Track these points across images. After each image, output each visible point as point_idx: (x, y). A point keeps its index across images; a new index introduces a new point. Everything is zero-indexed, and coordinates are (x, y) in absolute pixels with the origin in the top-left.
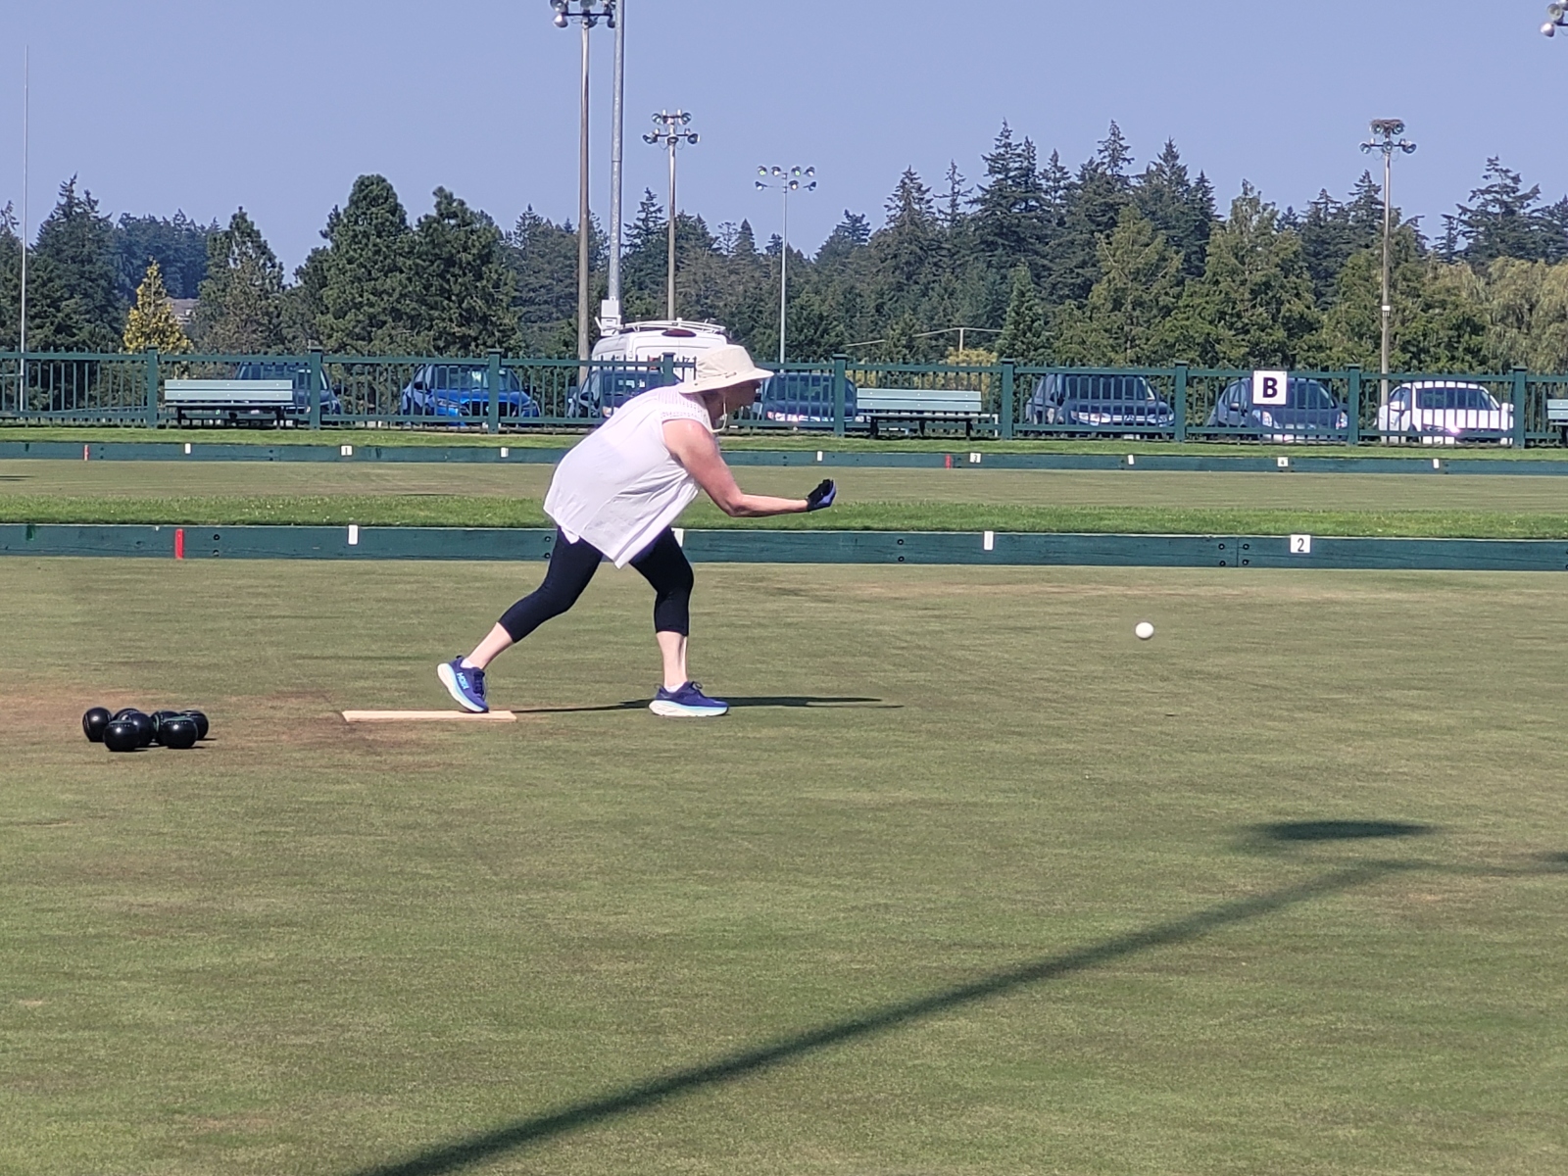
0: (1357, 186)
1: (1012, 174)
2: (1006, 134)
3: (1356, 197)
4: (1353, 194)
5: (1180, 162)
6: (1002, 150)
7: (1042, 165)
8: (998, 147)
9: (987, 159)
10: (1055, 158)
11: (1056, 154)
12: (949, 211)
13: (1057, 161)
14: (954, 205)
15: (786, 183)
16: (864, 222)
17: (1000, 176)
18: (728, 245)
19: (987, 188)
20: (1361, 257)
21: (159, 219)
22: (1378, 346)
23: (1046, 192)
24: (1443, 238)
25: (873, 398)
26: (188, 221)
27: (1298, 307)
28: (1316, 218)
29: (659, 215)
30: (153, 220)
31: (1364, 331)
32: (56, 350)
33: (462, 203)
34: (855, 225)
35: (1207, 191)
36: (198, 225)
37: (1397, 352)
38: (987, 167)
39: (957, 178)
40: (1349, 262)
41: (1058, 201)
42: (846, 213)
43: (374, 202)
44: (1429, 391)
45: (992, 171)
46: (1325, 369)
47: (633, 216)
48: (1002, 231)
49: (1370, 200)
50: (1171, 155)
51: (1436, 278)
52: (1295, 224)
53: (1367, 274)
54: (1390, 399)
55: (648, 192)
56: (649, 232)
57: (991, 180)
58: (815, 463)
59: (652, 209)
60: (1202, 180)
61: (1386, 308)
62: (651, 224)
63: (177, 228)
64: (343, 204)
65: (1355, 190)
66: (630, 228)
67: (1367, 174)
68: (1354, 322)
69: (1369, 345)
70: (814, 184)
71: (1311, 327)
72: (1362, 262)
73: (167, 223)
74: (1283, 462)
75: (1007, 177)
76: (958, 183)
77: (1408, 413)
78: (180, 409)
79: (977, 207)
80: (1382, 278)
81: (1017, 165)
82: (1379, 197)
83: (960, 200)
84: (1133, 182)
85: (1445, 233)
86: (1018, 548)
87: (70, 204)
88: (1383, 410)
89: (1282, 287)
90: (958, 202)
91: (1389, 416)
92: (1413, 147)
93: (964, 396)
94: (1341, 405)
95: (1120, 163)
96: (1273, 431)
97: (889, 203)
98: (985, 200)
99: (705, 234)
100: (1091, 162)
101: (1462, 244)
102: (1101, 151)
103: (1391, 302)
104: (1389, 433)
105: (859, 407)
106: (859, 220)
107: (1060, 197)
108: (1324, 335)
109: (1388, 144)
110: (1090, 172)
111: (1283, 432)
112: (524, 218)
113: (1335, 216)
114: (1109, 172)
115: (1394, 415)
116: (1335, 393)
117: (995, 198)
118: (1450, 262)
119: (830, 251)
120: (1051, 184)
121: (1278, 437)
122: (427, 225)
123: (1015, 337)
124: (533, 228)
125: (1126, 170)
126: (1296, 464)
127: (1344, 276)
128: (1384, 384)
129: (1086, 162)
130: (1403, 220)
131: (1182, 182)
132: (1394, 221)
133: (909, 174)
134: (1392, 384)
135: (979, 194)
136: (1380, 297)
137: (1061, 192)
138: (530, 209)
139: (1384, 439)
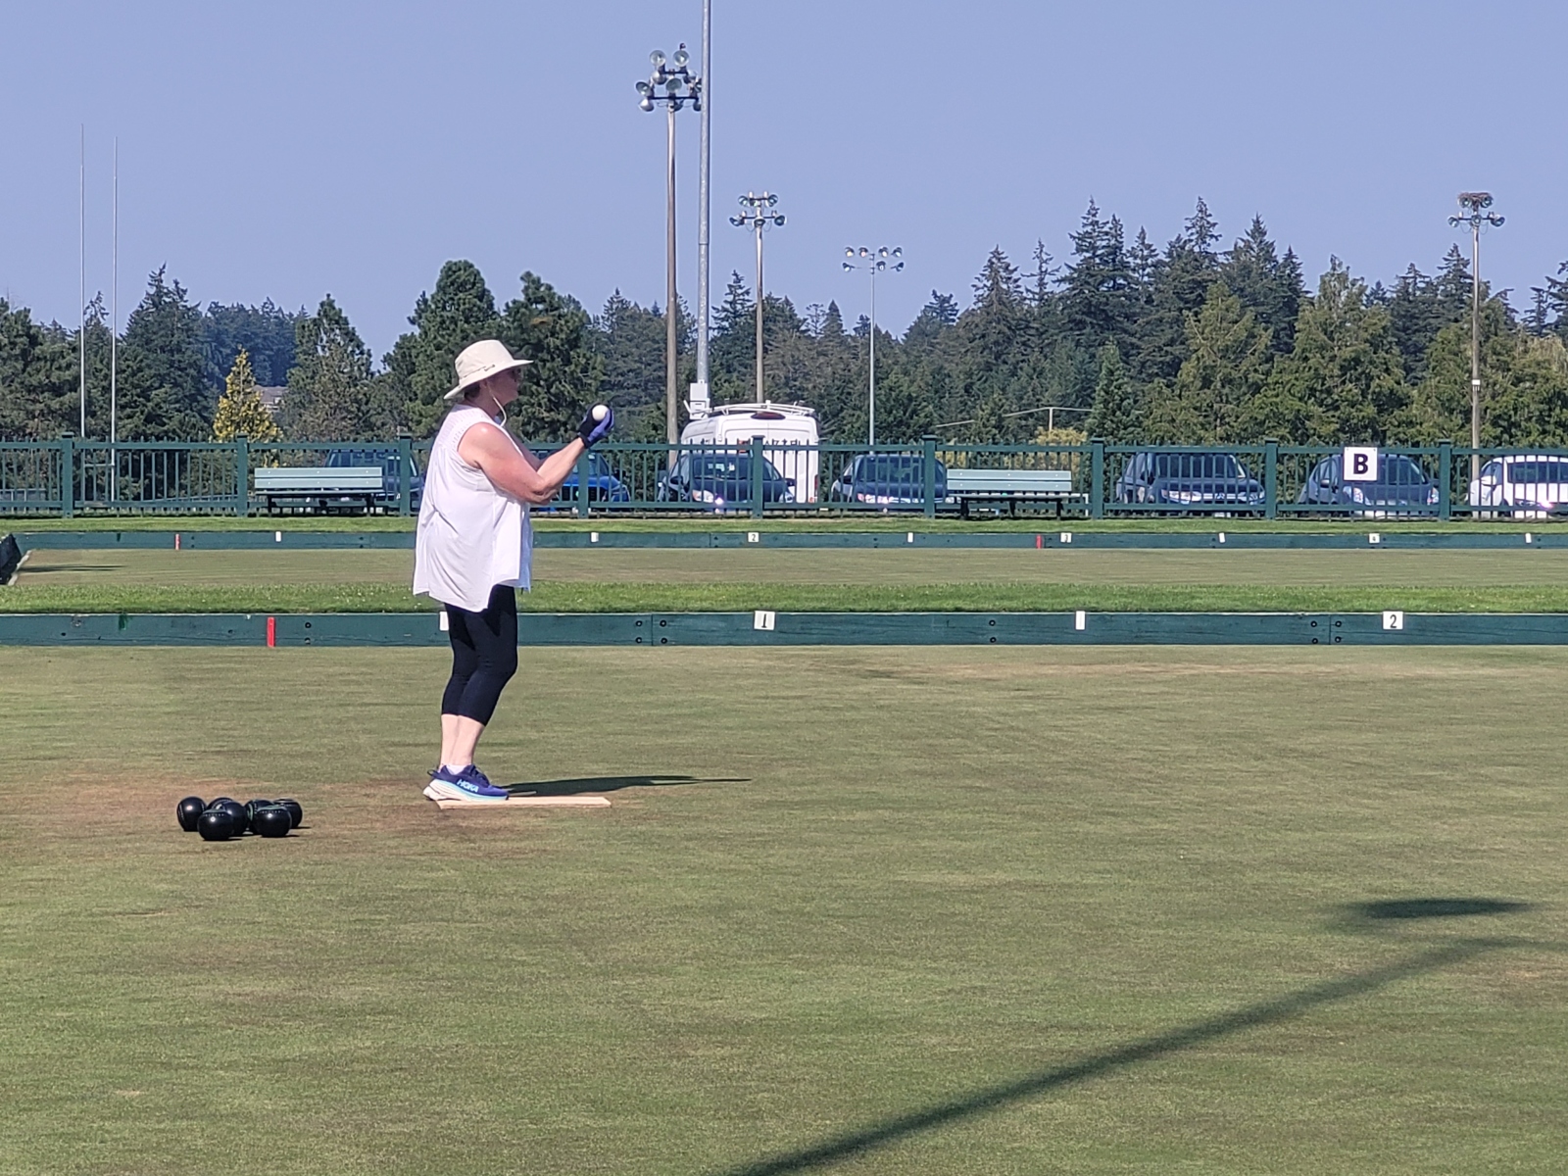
0: (1446, 260)
1: (1099, 252)
2: (1093, 212)
3: (1445, 271)
4: (1441, 268)
5: (1267, 238)
6: (1089, 229)
7: (1129, 243)
8: (1085, 225)
9: (1075, 238)
10: (1142, 236)
11: (1143, 231)
12: (1037, 290)
13: (1144, 238)
14: (1042, 284)
15: (873, 264)
16: (952, 303)
17: (1088, 255)
18: (816, 327)
19: (1075, 266)
20: (1450, 332)
21: (248, 308)
22: (1468, 420)
23: (1134, 270)
24: (1532, 311)
25: (962, 479)
26: (276, 309)
27: (1388, 382)
28: (1404, 293)
29: (746, 297)
30: (241, 309)
31: (1455, 407)
32: (146, 440)
33: (549, 288)
34: (943, 306)
35: (1295, 267)
36: (286, 312)
37: (1488, 426)
38: (1075, 246)
39: (1045, 257)
40: (1438, 336)
41: (1146, 279)
42: (934, 293)
43: (461, 287)
44: (1520, 465)
45: (1079, 250)
46: (1416, 444)
47: (721, 299)
48: (1091, 309)
49: (1459, 274)
50: (1258, 231)
51: (1526, 351)
52: (1383, 299)
53: (1457, 349)
54: (1482, 474)
55: (735, 274)
56: (737, 315)
57: (1078, 258)
58: (906, 544)
59: (740, 291)
60: (1290, 255)
61: (1476, 382)
62: (739, 307)
63: (266, 317)
64: (431, 290)
65: (1443, 264)
66: (718, 311)
67: (1456, 247)
68: (1444, 397)
69: (1458, 419)
70: (901, 265)
71: (1401, 402)
72: (1451, 336)
73: (255, 311)
74: (1374, 538)
75: (1094, 256)
76: (1045, 262)
77: (1499, 487)
78: (270, 497)
79: (1065, 286)
80: (1471, 351)
81: (1104, 243)
82: (1468, 271)
83: (1047, 279)
84: (1221, 259)
85: (1534, 306)
86: (1111, 628)
87: (159, 293)
88: (1474, 485)
89: (1371, 362)
90: (1045, 281)
91: (1479, 490)
92: (1502, 220)
93: (1054, 475)
94: (1432, 479)
95: (1208, 240)
96: (1365, 508)
97: (976, 282)
98: (1073, 279)
99: (792, 316)
100: (1179, 239)
101: (1552, 317)
102: (1188, 229)
103: (1481, 376)
104: (1480, 508)
105: (949, 488)
106: (947, 300)
107: (1148, 275)
108: (1415, 410)
109: (1476, 217)
110: (1177, 250)
111: (1375, 509)
112: (611, 302)
113: (1423, 290)
114: (1196, 249)
115: (1486, 490)
116: (1426, 468)
117: (1083, 277)
118: (1540, 335)
119: (918, 331)
120: (1139, 261)
121: (1370, 514)
122: (514, 310)
123: (1104, 416)
124: (621, 311)
125: (1214, 247)
126: (1387, 540)
127: (1434, 350)
128: (1475, 459)
129: (1174, 240)
130: (1492, 294)
131: (1269, 258)
132: (1484, 295)
133: (996, 254)
134: (1483, 459)
135: (1067, 272)
136: (1470, 372)
137: (1148, 270)
138: (618, 293)
139: (1475, 514)
